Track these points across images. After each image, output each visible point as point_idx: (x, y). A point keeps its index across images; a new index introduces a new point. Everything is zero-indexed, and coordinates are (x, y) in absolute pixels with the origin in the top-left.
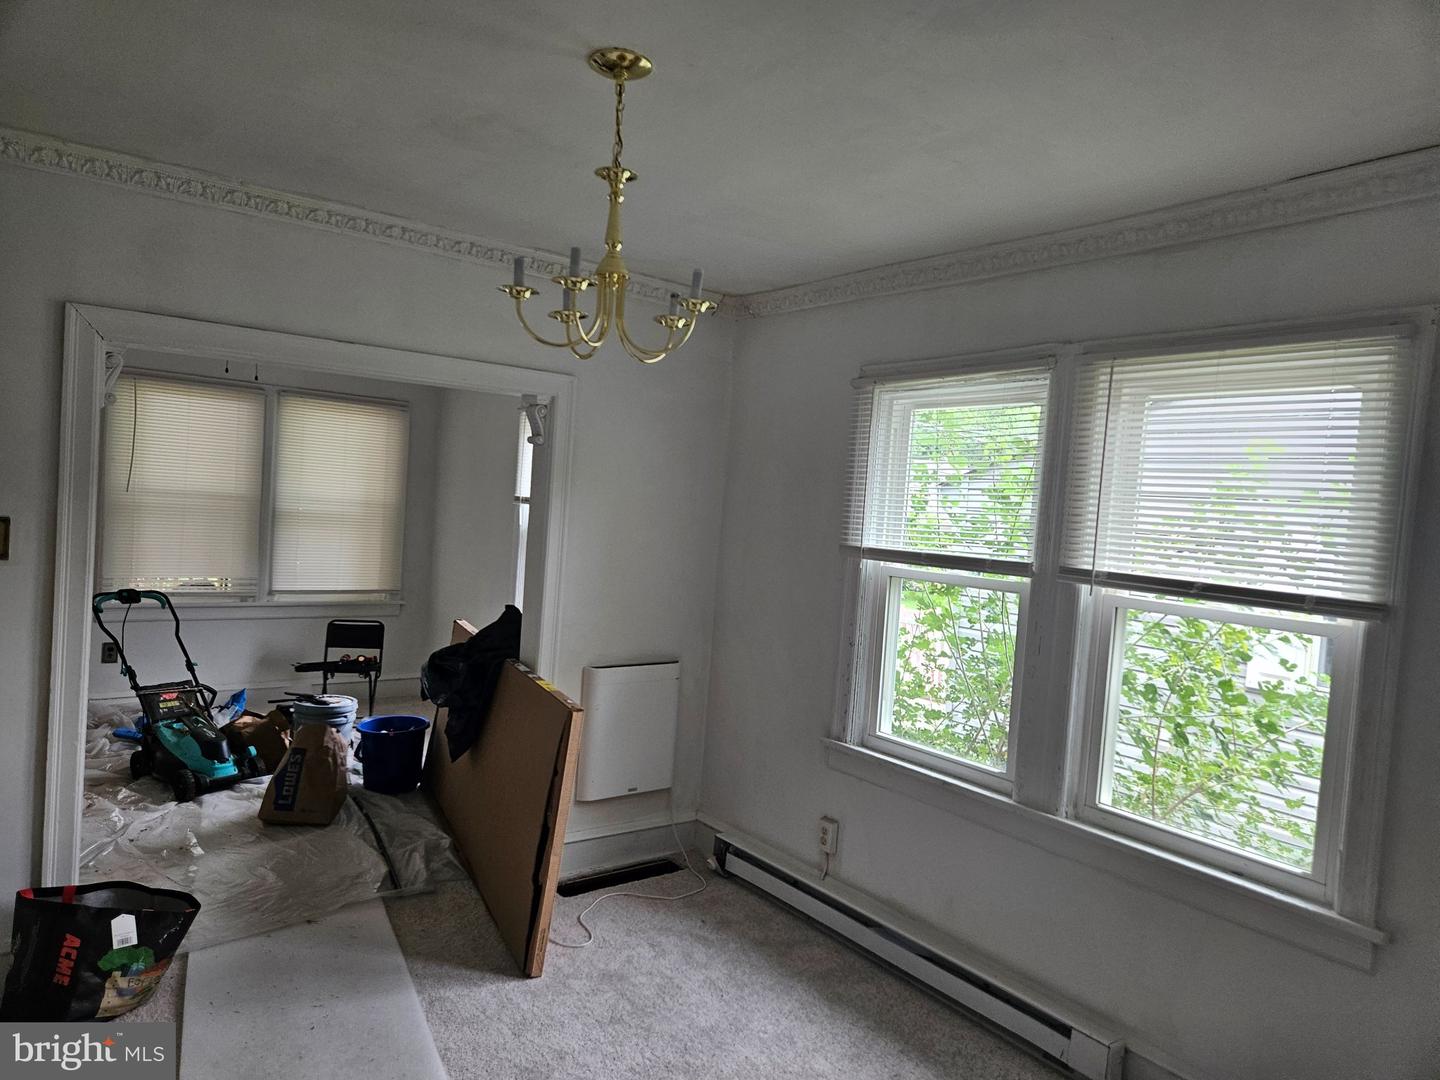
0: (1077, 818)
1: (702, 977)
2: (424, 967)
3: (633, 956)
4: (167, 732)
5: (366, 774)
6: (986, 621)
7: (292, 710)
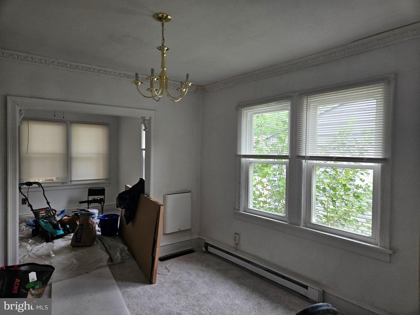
0: (306, 227)
1: (202, 280)
2: (121, 283)
3: (182, 276)
4: (42, 223)
5: (102, 231)
6: (278, 175)
7: (79, 214)
